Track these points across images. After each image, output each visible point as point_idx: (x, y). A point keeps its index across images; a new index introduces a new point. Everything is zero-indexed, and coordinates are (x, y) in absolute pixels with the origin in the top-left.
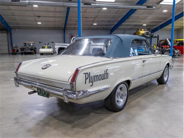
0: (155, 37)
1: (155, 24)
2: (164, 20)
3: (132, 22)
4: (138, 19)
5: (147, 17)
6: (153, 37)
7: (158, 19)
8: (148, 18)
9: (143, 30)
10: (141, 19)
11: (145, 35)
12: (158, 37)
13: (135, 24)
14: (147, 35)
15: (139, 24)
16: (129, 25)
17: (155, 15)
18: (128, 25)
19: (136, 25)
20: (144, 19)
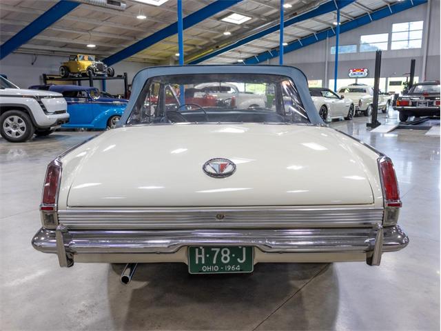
0: (119, 77)
1: (111, 46)
2: (133, 39)
3: (59, 34)
4: (73, 29)
5: (96, 27)
6: (115, 76)
7: (120, 35)
8: (98, 30)
9: (86, 57)
10: (82, 30)
11: (96, 71)
12: (125, 77)
13: (65, 40)
14: (100, 70)
15: (76, 42)
16: (50, 41)
17: (116, 23)
18: (46, 43)
19: (66, 45)
20: (88, 31)
